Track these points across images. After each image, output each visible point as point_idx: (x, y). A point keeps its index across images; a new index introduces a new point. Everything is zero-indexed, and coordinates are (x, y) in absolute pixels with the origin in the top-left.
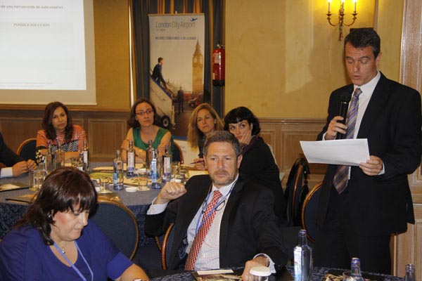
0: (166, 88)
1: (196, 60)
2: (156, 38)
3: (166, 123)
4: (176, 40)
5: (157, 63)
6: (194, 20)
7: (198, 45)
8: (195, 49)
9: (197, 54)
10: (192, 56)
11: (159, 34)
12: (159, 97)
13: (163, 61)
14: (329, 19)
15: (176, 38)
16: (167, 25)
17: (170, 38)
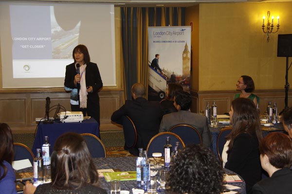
0: (162, 73)
1: (185, 55)
2: (154, 42)
3: (162, 96)
4: (169, 43)
5: (155, 57)
6: (183, 30)
7: (186, 46)
8: (184, 48)
9: (185, 51)
10: (182, 53)
11: (156, 39)
12: (156, 80)
13: (159, 57)
14: (263, 29)
15: (170, 42)
16: (162, 33)
17: (164, 42)
